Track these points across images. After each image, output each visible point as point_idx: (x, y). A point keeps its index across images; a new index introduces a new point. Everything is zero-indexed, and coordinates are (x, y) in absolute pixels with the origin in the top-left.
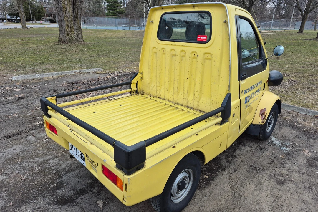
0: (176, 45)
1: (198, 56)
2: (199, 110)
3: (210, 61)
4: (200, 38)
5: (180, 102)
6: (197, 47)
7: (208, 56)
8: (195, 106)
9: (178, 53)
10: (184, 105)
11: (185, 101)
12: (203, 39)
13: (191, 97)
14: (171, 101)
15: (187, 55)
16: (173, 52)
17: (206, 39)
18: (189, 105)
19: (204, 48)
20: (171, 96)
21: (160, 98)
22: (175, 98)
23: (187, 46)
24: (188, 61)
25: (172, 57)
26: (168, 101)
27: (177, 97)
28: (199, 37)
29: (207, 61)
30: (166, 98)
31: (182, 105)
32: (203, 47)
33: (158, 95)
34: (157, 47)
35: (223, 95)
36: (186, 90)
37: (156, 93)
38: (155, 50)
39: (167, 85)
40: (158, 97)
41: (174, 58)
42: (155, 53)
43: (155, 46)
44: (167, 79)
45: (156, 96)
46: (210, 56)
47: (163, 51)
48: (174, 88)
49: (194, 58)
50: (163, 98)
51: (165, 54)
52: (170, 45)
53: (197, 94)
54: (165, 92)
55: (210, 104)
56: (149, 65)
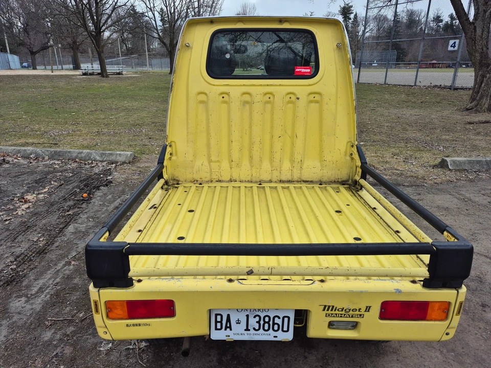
0: (254, 85)
1: (298, 99)
2: (303, 181)
3: (317, 105)
4: (300, 72)
5: (266, 177)
6: (296, 85)
7: (314, 97)
8: (295, 177)
9: (258, 98)
10: (274, 180)
11: (276, 173)
12: (305, 72)
13: (286, 165)
14: (247, 180)
15: (278, 100)
16: (247, 98)
17: (310, 72)
18: (284, 178)
19: (309, 85)
20: (245, 171)
21: (220, 181)
22: (254, 175)
23: (276, 85)
24: (280, 108)
25: (244, 105)
26: (240, 181)
27: (258, 170)
28: (297, 70)
29: (313, 105)
30: (235, 177)
31: (270, 181)
32: (307, 84)
33: (215, 177)
34: (208, 93)
35: (343, 149)
36: (277, 156)
37: (211, 174)
38: (203, 97)
39: (235, 155)
40: (215, 180)
41: (247, 106)
42: (202, 102)
43: (202, 91)
44: (235, 146)
45: (209, 179)
46: (317, 97)
47: (223, 97)
48: (251, 157)
49: (289, 102)
50: (228, 179)
51: (225, 102)
52: (241, 85)
53: (298, 157)
54: (231, 168)
55: (320, 168)
56: (187, 126)
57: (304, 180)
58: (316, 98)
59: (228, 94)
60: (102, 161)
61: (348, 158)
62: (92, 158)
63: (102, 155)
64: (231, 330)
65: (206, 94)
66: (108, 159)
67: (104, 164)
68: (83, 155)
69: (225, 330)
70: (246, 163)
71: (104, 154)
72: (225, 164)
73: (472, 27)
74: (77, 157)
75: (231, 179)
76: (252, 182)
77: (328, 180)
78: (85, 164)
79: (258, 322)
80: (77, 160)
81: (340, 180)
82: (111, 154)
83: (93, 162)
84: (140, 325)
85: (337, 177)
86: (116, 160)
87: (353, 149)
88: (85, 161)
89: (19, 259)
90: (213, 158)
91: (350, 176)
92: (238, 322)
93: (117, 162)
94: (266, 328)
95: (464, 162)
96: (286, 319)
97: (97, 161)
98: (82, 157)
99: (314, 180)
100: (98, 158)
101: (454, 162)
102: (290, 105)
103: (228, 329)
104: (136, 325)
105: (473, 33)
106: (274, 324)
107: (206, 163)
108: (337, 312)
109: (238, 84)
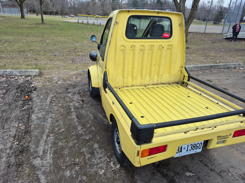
1: (163, 48)
3: (170, 50)
4: (165, 36)
5: (147, 83)
6: (163, 42)
7: (169, 47)
8: (159, 82)
9: (147, 48)
10: (150, 84)
11: (151, 81)
12: (167, 36)
13: (156, 77)
14: (139, 85)
15: (155, 49)
16: (142, 48)
17: (169, 36)
18: (154, 83)
19: (168, 42)
20: (138, 81)
21: (127, 87)
22: (142, 82)
23: (155, 42)
24: (156, 52)
25: (140, 51)
26: (136, 86)
27: (144, 80)
29: (168, 50)
30: (134, 84)
32: (167, 41)
33: (125, 85)
34: (125, 45)
35: (178, 69)
36: (153, 73)
37: (124, 83)
38: (123, 48)
39: (135, 75)
40: (125, 86)
41: (142, 51)
42: (122, 50)
43: (123, 44)
44: (135, 70)
45: (123, 86)
46: (171, 47)
47: (132, 48)
48: (142, 75)
49: (159, 49)
50: (131, 85)
51: (132, 50)
52: (140, 42)
53: (161, 73)
54: (133, 80)
55: (169, 77)
56: (115, 61)
57: (162, 83)
59: (134, 46)
60: (21, 76)
61: (180, 72)
62: (14, 74)
63: (20, 72)
65: (124, 46)
66: (24, 74)
67: (23, 77)
68: (7, 73)
70: (139, 78)
71: (21, 71)
72: (130, 79)
74: (3, 74)
75: (132, 85)
76: (141, 86)
77: (172, 82)
78: (11, 78)
79: (191, 147)
80: (4, 76)
81: (176, 82)
82: (26, 71)
83: (15, 76)
84: (153, 157)
85: (175, 81)
86: (30, 75)
87: (182, 69)
88: (9, 76)
90: (125, 76)
91: (179, 80)
92: (184, 149)
93: (30, 76)
94: (197, 148)
96: (201, 144)
97: (17, 76)
98: (7, 74)
99: (166, 83)
100: (18, 74)
102: (160, 50)
103: (181, 152)
104: (151, 158)
106: (197, 146)
107: (121, 79)
108: (221, 138)
109: (139, 41)
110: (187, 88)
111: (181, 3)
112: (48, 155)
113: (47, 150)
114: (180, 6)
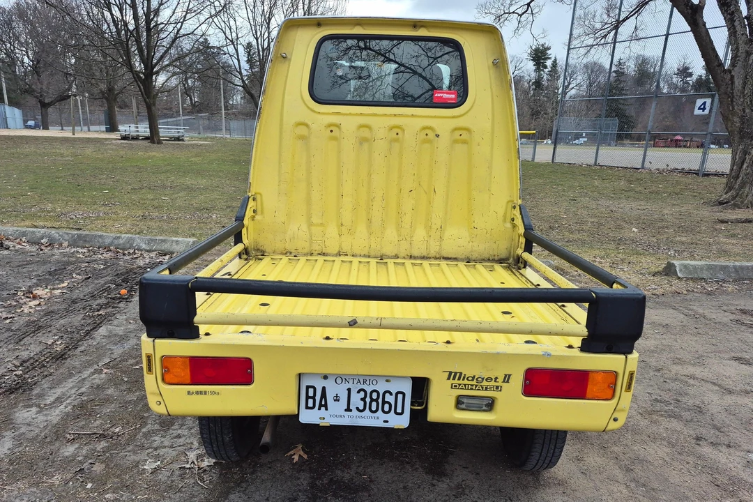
0: (375, 115)
1: (437, 136)
2: (444, 258)
3: (465, 146)
4: (441, 97)
5: (389, 250)
6: (435, 117)
7: (461, 135)
8: (432, 251)
9: (381, 134)
10: (401, 255)
11: (405, 245)
12: (448, 99)
13: (420, 233)
14: (362, 254)
15: (409, 138)
16: (365, 133)
17: (454, 99)
18: (416, 253)
19: (454, 117)
20: (359, 241)
21: (323, 254)
22: (373, 246)
23: (407, 116)
24: (412, 149)
25: (361, 143)
26: (353, 256)
27: (379, 240)
28: (436, 95)
29: (459, 147)
30: (346, 248)
31: (397, 257)
32: (450, 115)
33: (316, 248)
34: (309, 123)
35: (501, 212)
36: (407, 220)
37: (311, 243)
38: (302, 130)
39: (347, 216)
40: (317, 252)
41: (366, 146)
42: (302, 138)
43: (302, 120)
44: (347, 201)
45: (308, 251)
46: (465, 136)
47: (331, 131)
48: (369, 220)
49: (424, 141)
50: (336, 252)
51: (335, 139)
52: (357, 115)
53: (437, 222)
54: (340, 235)
55: (468, 239)
56: (279, 171)
57: (445, 256)
58: (462, 136)
59: (338, 126)
60: (149, 251)
61: (509, 225)
62: (134, 245)
63: (150, 242)
64: (326, 409)
65: (307, 125)
66: (159, 247)
67: (153, 254)
68: (121, 241)
69: (319, 409)
70: (362, 229)
71: (152, 240)
72: (332, 230)
73: (728, 76)
74: (111, 244)
75: (339, 252)
76: (369, 257)
77: (479, 257)
78: (124, 254)
79: (363, 400)
80: (112, 248)
81: (496, 258)
82: (164, 241)
83: (136, 251)
84: (205, 393)
85: (491, 253)
86: (171, 250)
87: (515, 212)
88: (124, 249)
89: (28, 364)
90: (315, 220)
91: (510, 253)
92: (337, 399)
93: (172, 253)
94: (374, 408)
95: (701, 268)
96: (400, 396)
97: (142, 250)
98: (119, 245)
99: (459, 256)
100: (144, 246)
101: (685, 266)
102: (427, 145)
103: (323, 408)
104: (201, 393)
105: (730, 86)
106: (384, 402)
107: (304, 227)
108: (466, 382)
109: (353, 112)
110: (517, 274)
111: (736, 69)
112: (61, 407)
113: (70, 397)
114: (732, 77)
